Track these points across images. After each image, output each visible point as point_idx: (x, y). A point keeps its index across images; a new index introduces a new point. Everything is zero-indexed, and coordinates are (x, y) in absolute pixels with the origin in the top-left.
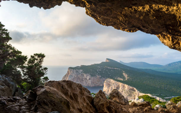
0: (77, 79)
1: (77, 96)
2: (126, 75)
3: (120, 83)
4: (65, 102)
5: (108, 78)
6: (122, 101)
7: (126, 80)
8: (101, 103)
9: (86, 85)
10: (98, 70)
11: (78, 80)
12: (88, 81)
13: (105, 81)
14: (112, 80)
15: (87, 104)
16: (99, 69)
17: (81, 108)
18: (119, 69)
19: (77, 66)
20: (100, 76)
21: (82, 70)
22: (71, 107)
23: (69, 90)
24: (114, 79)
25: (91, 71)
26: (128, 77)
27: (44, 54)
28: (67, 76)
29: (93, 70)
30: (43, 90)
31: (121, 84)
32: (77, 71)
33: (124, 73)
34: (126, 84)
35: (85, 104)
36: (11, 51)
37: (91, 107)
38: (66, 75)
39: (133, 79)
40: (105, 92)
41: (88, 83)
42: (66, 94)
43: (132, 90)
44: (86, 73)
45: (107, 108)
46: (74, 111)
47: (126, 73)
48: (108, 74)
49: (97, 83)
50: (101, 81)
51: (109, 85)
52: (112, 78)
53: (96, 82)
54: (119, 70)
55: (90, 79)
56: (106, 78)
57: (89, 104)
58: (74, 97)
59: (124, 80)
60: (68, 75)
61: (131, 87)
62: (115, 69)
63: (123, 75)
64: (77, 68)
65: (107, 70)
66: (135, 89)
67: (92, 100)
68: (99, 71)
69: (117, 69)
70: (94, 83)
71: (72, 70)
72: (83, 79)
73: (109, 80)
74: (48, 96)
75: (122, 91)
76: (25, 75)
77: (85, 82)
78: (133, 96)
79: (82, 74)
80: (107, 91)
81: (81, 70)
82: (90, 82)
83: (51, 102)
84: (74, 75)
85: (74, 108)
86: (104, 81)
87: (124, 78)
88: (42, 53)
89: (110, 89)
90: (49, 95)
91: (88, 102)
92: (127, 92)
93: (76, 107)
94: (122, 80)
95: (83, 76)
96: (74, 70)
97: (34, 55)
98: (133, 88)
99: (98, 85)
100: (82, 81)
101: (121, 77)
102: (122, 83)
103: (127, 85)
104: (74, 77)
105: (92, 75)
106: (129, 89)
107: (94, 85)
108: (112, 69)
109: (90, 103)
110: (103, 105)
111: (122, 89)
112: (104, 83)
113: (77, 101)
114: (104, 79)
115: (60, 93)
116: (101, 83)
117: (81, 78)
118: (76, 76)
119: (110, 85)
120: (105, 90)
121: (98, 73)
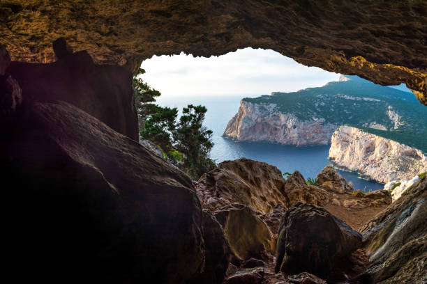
0: (263, 125)
1: (260, 180)
2: (395, 118)
3: (377, 137)
4: (245, 189)
6: (338, 188)
7: (396, 128)
9: (285, 142)
10: (317, 105)
11: (266, 130)
12: (291, 132)
13: (336, 132)
14: (354, 131)
16: (322, 100)
17: (265, 196)
18: (377, 100)
20: (323, 120)
21: (276, 105)
22: (252, 195)
23: (249, 172)
24: (360, 127)
25: (299, 107)
26: (401, 121)
27: (204, 107)
28: (239, 120)
29: (304, 105)
30: (220, 174)
31: (378, 141)
32: (263, 108)
34: (395, 140)
35: (271, 192)
36: (143, 91)
37: (279, 195)
38: (236, 116)
39: (417, 126)
40: (334, 159)
41: (290, 138)
42: (245, 178)
43: (412, 156)
44: (284, 111)
45: (304, 198)
46: (256, 199)
47: (396, 110)
48: (345, 113)
49: (313, 138)
50: (323, 132)
51: (345, 143)
52: (353, 123)
53: (312, 135)
54: (376, 102)
55: (295, 127)
56: (339, 125)
57: (278, 191)
58: (256, 182)
59: (389, 129)
60: (240, 117)
61: (408, 149)
62: (365, 101)
63: (387, 116)
64: (262, 101)
65: (342, 104)
66: (419, 153)
67: (281, 186)
68: (319, 106)
69: (371, 100)
70: (305, 136)
71: (250, 103)
72: (278, 128)
73: (346, 129)
74: (227, 182)
75: (382, 158)
76: (176, 139)
77: (282, 134)
78: (413, 170)
79: (275, 115)
80: (341, 156)
81: (273, 106)
82: (294, 134)
83: (231, 188)
84: (254, 117)
86: (333, 131)
87: (389, 123)
89: (348, 153)
90: (228, 180)
92: (397, 161)
93: (258, 194)
94: (384, 128)
95: (278, 118)
96: (256, 104)
98: (415, 152)
99: (316, 140)
100: (274, 132)
101: (379, 122)
102: (382, 138)
103: (398, 143)
104: (256, 121)
105: (301, 118)
106: (402, 154)
107: (305, 141)
108: (355, 101)
110: (297, 193)
111: (380, 152)
112: (333, 138)
113: (259, 187)
114: (333, 126)
115: (239, 177)
116: (323, 137)
117: (272, 124)
118: (259, 120)
119: (348, 142)
120: (335, 153)
121: (318, 113)
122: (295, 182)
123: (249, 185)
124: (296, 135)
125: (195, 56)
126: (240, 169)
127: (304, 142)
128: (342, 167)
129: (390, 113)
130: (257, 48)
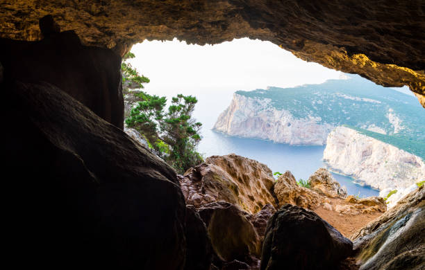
0: (255, 121)
1: (249, 179)
2: (395, 121)
3: (375, 140)
4: (232, 187)
5: (342, 124)
6: (331, 192)
7: (395, 132)
8: (284, 191)
9: (278, 140)
10: (313, 103)
11: (258, 126)
12: (285, 129)
13: (332, 133)
14: (351, 132)
15: (263, 191)
16: (319, 98)
17: (253, 195)
18: (378, 102)
19: (257, 89)
20: (319, 119)
21: (271, 100)
22: (240, 193)
23: (238, 169)
24: (358, 129)
25: (295, 104)
26: (401, 125)
27: (195, 98)
28: (230, 114)
29: (300, 103)
30: (207, 170)
31: (377, 144)
32: (257, 102)
33: (390, 114)
34: (394, 145)
35: (259, 191)
36: (131, 77)
37: (268, 196)
38: (228, 110)
39: (418, 131)
40: (328, 161)
41: (284, 136)
42: (234, 175)
43: (410, 162)
44: (278, 107)
45: (294, 200)
46: (243, 198)
47: (397, 113)
48: (343, 113)
49: (308, 137)
50: (319, 132)
51: (341, 144)
52: (352, 124)
53: (307, 134)
54: (376, 103)
55: (289, 125)
56: (336, 125)
57: (267, 191)
58: (244, 180)
59: (388, 133)
60: (232, 110)
61: (407, 155)
62: (365, 102)
63: (388, 120)
64: (256, 94)
65: (341, 104)
66: (419, 159)
67: (271, 186)
68: (316, 104)
69: (372, 101)
70: (299, 135)
71: (244, 97)
72: (271, 124)
73: (343, 130)
75: (379, 163)
76: (163, 130)
78: (411, 178)
79: (269, 111)
80: (335, 159)
81: (267, 101)
83: (218, 184)
84: (247, 111)
85: (243, 194)
87: (389, 127)
88: (193, 96)
89: (343, 155)
90: (215, 177)
91: (265, 188)
92: (394, 167)
93: (246, 193)
94: (383, 132)
95: (272, 114)
96: (250, 98)
97: (178, 96)
98: (414, 158)
99: (310, 140)
100: (267, 129)
101: (379, 125)
102: (380, 142)
103: (396, 149)
104: (248, 116)
105: (296, 115)
106: (401, 160)
108: (355, 101)
109: (268, 189)
110: (287, 195)
111: (378, 156)
112: (328, 138)
113: (248, 185)
114: (329, 126)
115: (227, 174)
116: (318, 137)
117: (265, 119)
118: (252, 115)
119: (344, 143)
120: (330, 155)
121: (315, 111)
122: (285, 183)
123: (237, 183)
124: (290, 133)
125: (188, 43)
126: (229, 165)
127: (298, 141)
128: (336, 170)
129: (390, 117)
130: (255, 39)
